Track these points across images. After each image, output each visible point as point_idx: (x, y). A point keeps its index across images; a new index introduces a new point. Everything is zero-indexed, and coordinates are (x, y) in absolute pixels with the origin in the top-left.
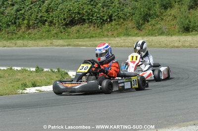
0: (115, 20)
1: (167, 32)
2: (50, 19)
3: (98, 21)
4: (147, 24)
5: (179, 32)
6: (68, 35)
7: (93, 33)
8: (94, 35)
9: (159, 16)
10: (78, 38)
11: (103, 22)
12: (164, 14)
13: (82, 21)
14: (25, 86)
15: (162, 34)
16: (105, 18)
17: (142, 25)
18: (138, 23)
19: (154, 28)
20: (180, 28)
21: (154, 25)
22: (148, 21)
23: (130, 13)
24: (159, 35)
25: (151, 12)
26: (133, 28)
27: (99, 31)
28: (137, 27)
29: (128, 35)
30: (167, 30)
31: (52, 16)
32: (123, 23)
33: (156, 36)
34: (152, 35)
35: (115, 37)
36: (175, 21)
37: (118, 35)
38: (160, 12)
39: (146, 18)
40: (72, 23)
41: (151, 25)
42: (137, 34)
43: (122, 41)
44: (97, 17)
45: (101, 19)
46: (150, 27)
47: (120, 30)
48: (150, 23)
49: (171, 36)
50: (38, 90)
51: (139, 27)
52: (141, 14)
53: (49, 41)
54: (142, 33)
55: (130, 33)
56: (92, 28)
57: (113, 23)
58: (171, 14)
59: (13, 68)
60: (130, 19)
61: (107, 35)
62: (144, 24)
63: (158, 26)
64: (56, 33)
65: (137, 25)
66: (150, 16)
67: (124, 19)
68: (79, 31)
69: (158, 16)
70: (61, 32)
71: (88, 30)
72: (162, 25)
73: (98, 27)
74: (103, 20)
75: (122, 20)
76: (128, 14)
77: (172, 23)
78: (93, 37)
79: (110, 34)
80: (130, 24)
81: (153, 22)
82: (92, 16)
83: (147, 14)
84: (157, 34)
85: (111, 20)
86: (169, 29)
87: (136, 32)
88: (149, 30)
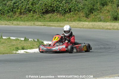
0: (72, 11)
2: (34, 9)
3: (62, 12)
4: (92, 15)
5: (111, 20)
6: (44, 19)
7: (59, 18)
8: (60, 20)
9: (100, 10)
10: (50, 21)
11: (66, 12)
12: (102, 9)
13: (53, 11)
14: (17, 49)
15: (101, 21)
16: (67, 10)
18: (86, 14)
19: (96, 17)
20: (112, 18)
21: (96, 15)
22: (92, 13)
23: (82, 7)
24: (98, 22)
25: (95, 7)
26: (83, 17)
27: (63, 17)
28: (86, 16)
29: (80, 21)
30: (104, 19)
31: (35, 8)
32: (77, 13)
33: (97, 22)
34: (95, 21)
35: (72, 22)
36: (109, 13)
37: (74, 21)
38: (100, 8)
39: (91, 11)
40: (47, 12)
41: (94, 15)
42: (85, 20)
43: (76, 24)
44: (62, 9)
45: (64, 10)
46: (94, 17)
47: (75, 18)
48: (93, 14)
49: (106, 22)
50: (25, 52)
51: (87, 16)
52: (88, 8)
53: (33, 23)
54: (89, 20)
55: (81, 20)
56: (59, 16)
57: (72, 13)
58: (106, 9)
59: (11, 38)
60: (82, 11)
61: (68, 20)
62: (90, 15)
63: (99, 16)
64: (37, 18)
65: (86, 15)
66: (93, 10)
67: (78, 11)
68: (51, 17)
69: (98, 10)
70: (40, 17)
71: (56, 17)
72: (101, 15)
73: (62, 15)
74: (66, 11)
75: (77, 12)
76: (81, 8)
77: (107, 15)
78: (59, 21)
79: (69, 19)
80: (81, 14)
81: (95, 13)
82: (59, 8)
83: (92, 9)
84: (97, 21)
85: (70, 12)
86: (105, 18)
87: (85, 19)
88: (93, 18)
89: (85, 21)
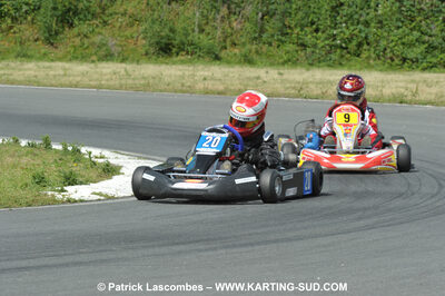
1: (119, 54)
4: (70, 37)
5: (147, 54)
9: (99, 16)
12: (109, 11)
15: (108, 57)
17: (57, 34)
18: (49, 31)
19: (86, 41)
20: (151, 45)
21: (85, 36)
22: (71, 26)
23: (28, 5)
24: (99, 60)
25: (80, 4)
26: (36, 40)
28: (47, 39)
29: (25, 56)
30: (118, 49)
32: (11, 27)
33: (93, 62)
34: (84, 58)
36: (135, 28)
37: (4, 57)
38: (100, 6)
39: (67, 17)
41: (79, 35)
42: (45, 54)
46: (77, 40)
47: (5, 45)
48: (76, 30)
51: (51, 38)
52: (56, 9)
54: (60, 51)
55: (29, 53)
58: (126, 10)
60: (30, 18)
62: (62, 33)
63: (97, 39)
65: (47, 35)
66: (76, 13)
67: (14, 19)
69: (94, 16)
72: (104, 36)
75: (9, 22)
76: (25, 8)
77: (128, 33)
80: (28, 31)
81: (84, 28)
83: (69, 10)
84: (95, 58)
86: (122, 46)
87: (43, 51)
88: (74, 47)
89: (44, 57)
